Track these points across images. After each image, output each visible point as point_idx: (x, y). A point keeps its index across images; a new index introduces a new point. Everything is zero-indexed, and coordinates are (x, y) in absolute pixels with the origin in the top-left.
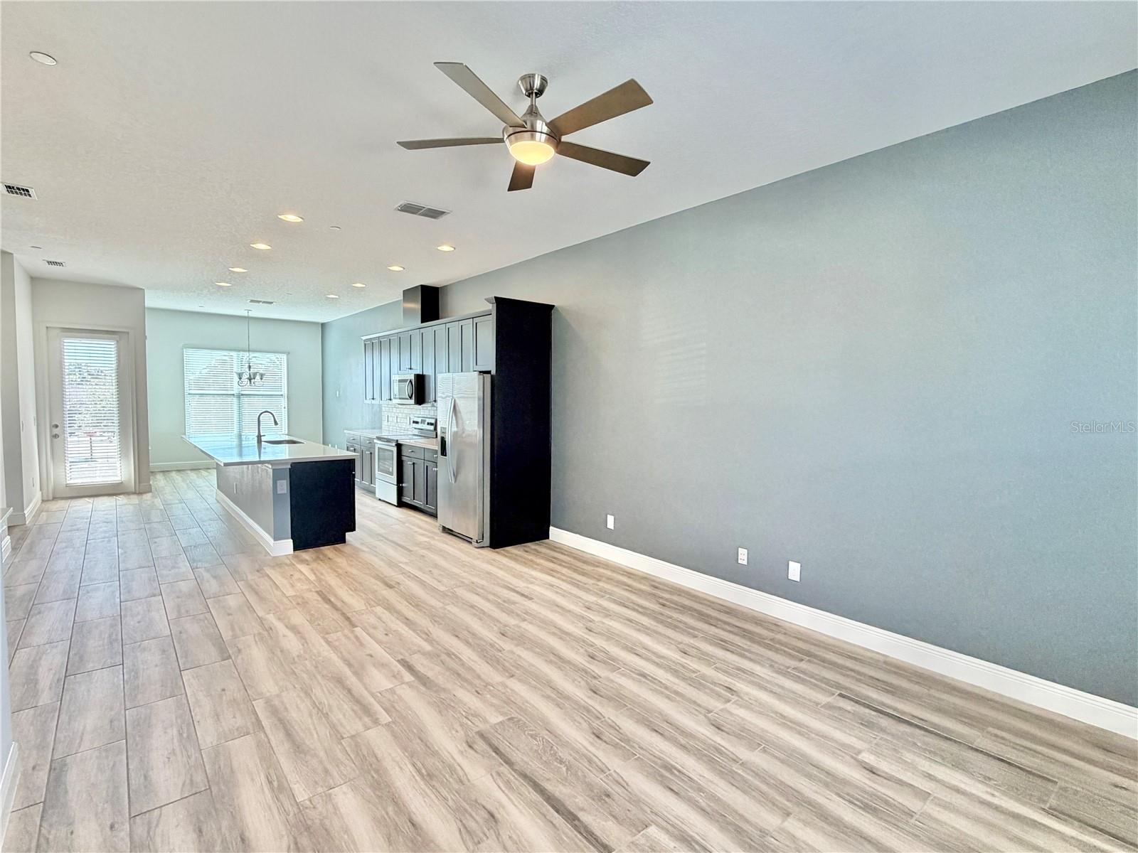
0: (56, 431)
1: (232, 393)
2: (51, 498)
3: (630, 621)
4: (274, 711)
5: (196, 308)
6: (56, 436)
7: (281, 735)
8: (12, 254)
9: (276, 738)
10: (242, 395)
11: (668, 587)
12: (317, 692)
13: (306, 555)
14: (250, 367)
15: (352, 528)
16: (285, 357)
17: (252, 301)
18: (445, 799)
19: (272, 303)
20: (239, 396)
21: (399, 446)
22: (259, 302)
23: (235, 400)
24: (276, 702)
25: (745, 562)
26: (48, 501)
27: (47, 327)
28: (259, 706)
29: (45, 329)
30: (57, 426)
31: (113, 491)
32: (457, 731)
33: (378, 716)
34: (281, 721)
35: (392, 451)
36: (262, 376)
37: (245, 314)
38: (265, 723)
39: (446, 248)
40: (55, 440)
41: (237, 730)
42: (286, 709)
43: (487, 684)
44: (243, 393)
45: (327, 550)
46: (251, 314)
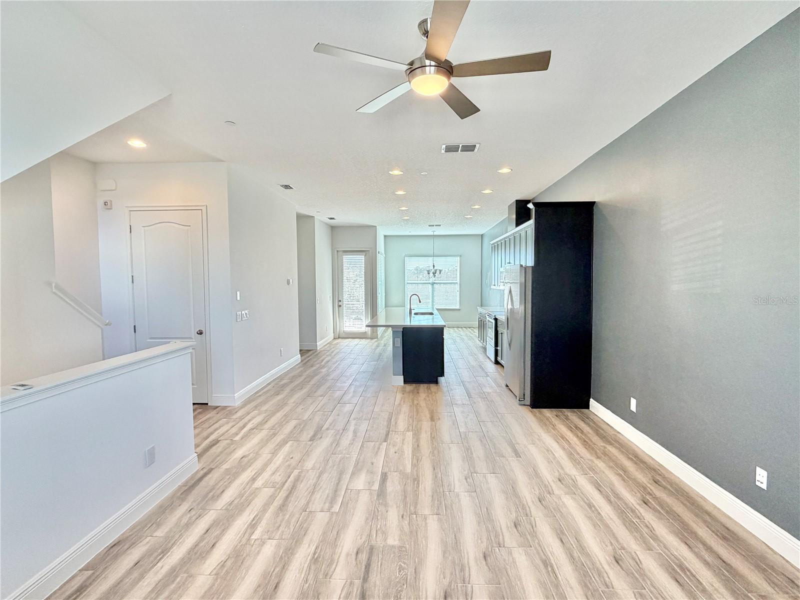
0: (340, 303)
1: (429, 282)
2: (337, 337)
3: (590, 506)
5: (407, 233)
6: (340, 306)
8: (314, 217)
10: (435, 283)
11: (671, 485)
13: (409, 387)
14: (434, 266)
15: (442, 374)
16: (459, 258)
17: (430, 226)
18: (306, 582)
19: (440, 225)
20: (433, 284)
21: (496, 319)
22: (433, 226)
23: (430, 286)
25: (764, 486)
26: (336, 339)
27: (337, 251)
29: (336, 252)
30: (340, 301)
31: (361, 336)
32: (361, 538)
33: (334, 506)
35: (492, 323)
36: (440, 271)
37: (432, 234)
39: (505, 170)
40: (340, 308)
43: (415, 512)
44: (435, 282)
45: (423, 387)
46: (435, 233)
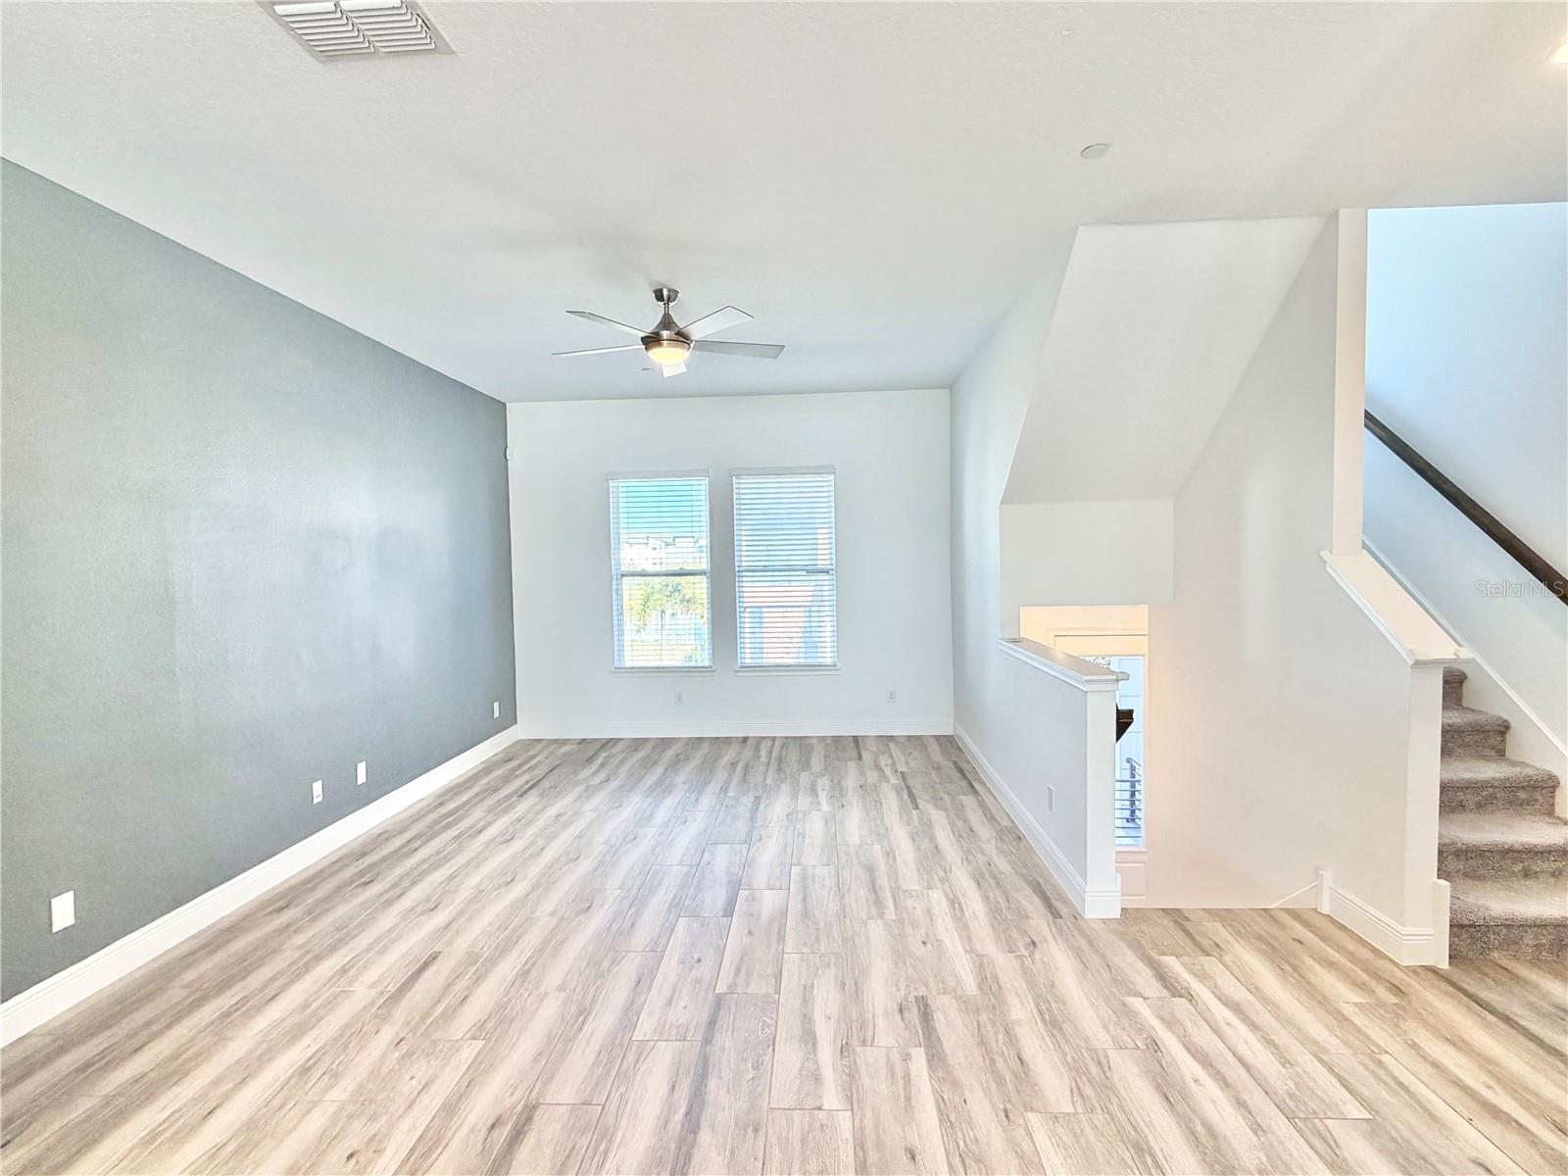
4: (879, 902)
7: (879, 882)
9: (883, 881)
12: (833, 908)
24: (874, 911)
28: (891, 913)
34: (875, 892)
38: (888, 895)
41: (912, 896)
42: (867, 900)
